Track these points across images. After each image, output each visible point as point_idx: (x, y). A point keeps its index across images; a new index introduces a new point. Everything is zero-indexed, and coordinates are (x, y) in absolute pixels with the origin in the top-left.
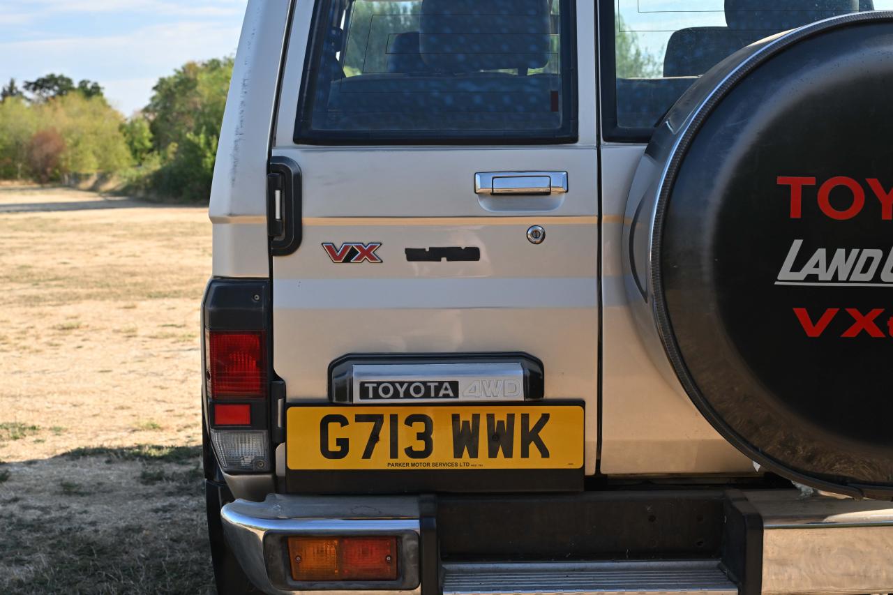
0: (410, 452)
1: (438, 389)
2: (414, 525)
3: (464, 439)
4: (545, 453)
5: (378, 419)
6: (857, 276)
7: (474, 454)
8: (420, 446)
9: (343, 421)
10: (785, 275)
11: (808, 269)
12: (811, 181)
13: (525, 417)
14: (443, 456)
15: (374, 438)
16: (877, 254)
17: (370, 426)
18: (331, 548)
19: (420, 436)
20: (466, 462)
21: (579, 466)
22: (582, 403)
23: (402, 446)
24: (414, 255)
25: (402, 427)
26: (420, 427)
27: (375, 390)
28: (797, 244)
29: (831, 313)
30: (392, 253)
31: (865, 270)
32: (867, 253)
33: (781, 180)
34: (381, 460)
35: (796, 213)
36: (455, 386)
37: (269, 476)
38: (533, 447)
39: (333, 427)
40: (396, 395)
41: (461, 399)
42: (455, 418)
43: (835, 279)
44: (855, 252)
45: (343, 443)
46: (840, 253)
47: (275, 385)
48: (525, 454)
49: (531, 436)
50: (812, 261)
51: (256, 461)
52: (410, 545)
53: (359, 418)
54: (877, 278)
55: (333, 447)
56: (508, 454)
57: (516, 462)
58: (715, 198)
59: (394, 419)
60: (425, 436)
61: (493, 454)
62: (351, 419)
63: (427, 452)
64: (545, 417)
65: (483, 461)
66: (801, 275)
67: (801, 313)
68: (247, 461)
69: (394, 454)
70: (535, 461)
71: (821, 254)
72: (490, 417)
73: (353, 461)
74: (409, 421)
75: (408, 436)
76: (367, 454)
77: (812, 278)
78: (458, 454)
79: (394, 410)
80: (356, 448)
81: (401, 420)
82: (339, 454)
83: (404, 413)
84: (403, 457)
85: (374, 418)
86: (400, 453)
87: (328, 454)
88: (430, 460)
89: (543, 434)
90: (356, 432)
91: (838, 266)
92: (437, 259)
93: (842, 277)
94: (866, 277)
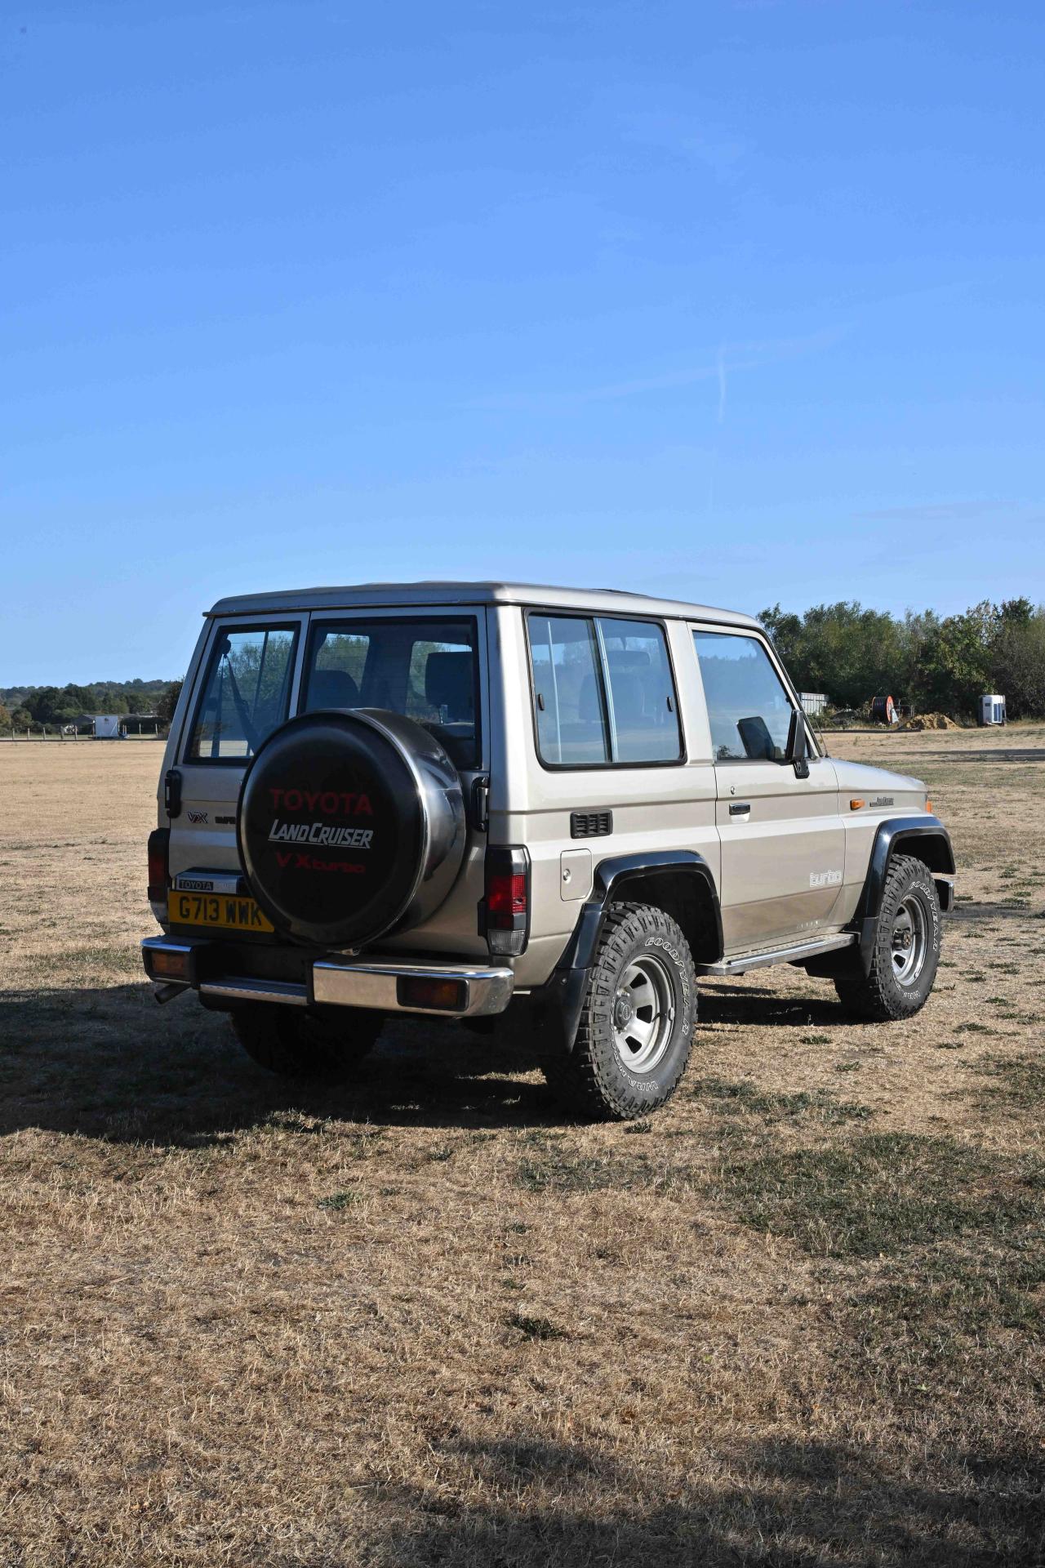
0: (210, 916)
2: (188, 949)
3: (231, 913)
4: (260, 924)
6: (299, 838)
7: (234, 921)
8: (214, 915)
9: (188, 900)
10: (272, 837)
11: (280, 834)
12: (282, 792)
13: (252, 904)
14: (222, 921)
15: (199, 909)
16: (307, 828)
17: (197, 903)
20: (231, 925)
23: (209, 914)
24: (219, 820)
25: (208, 905)
26: (214, 905)
28: (276, 821)
29: (289, 855)
30: (211, 818)
31: (302, 835)
32: (303, 827)
33: (271, 791)
34: (200, 921)
35: (276, 807)
36: (212, 884)
38: (256, 920)
39: (184, 903)
42: (227, 902)
43: (290, 839)
44: (298, 826)
45: (188, 910)
46: (293, 826)
47: (170, 880)
48: (253, 924)
49: (254, 915)
50: (281, 830)
53: (194, 899)
54: (307, 840)
55: (185, 913)
56: (246, 922)
57: (249, 927)
59: (205, 900)
60: (216, 910)
61: (241, 922)
62: (190, 899)
63: (217, 918)
65: (237, 925)
66: (277, 837)
67: (278, 855)
69: (205, 919)
70: (257, 928)
71: (285, 826)
72: (240, 903)
73: (191, 921)
74: (211, 903)
75: (211, 908)
76: (196, 917)
78: (228, 921)
79: (207, 896)
80: (193, 911)
81: (208, 902)
82: (186, 916)
83: (209, 898)
84: (209, 921)
85: (199, 900)
86: (208, 917)
87: (182, 916)
88: (217, 922)
89: (259, 914)
90: (192, 906)
91: (293, 834)
92: (226, 823)
93: (294, 838)
94: (304, 838)
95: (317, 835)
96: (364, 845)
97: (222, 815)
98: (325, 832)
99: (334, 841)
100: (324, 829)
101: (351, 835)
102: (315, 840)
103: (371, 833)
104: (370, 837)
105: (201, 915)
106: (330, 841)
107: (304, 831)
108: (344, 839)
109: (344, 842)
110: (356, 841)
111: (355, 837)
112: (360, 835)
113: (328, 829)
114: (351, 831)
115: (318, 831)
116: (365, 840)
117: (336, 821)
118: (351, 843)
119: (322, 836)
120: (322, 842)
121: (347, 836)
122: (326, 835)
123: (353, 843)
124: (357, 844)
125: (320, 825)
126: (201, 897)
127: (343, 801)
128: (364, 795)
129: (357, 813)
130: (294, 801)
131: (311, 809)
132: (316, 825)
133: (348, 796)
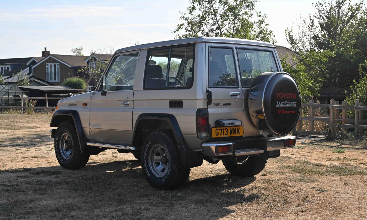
0: (225, 134)
2: (232, 144)
3: (231, 132)
4: (239, 134)
7: (232, 134)
9: (218, 130)
10: (277, 106)
11: (279, 105)
12: (279, 93)
13: (237, 128)
14: (229, 135)
15: (221, 132)
17: (221, 130)
18: (221, 148)
20: (231, 135)
21: (243, 135)
22: (243, 126)
23: (224, 133)
24: (224, 105)
26: (226, 130)
28: (278, 101)
29: (281, 110)
30: (221, 105)
33: (276, 93)
34: (222, 136)
36: (234, 123)
37: (206, 140)
38: (238, 133)
39: (217, 131)
41: (235, 125)
42: (230, 129)
43: (281, 106)
45: (218, 133)
46: (281, 102)
47: (209, 125)
48: (237, 134)
49: (238, 131)
51: (205, 137)
52: (232, 146)
53: (220, 129)
55: (217, 134)
56: (236, 134)
58: (271, 95)
59: (224, 129)
60: (227, 132)
61: (234, 134)
63: (227, 134)
64: (239, 128)
65: (233, 135)
66: (278, 105)
67: (278, 110)
68: (203, 137)
69: (224, 135)
70: (238, 135)
72: (234, 128)
73: (219, 136)
74: (225, 130)
76: (221, 135)
77: (279, 106)
78: (230, 134)
82: (218, 135)
83: (225, 128)
84: (225, 135)
85: (221, 129)
86: (224, 134)
87: (216, 135)
88: (227, 135)
89: (239, 131)
90: (219, 131)
91: (280, 104)
92: (226, 105)
94: (283, 106)
97: (225, 103)
101: (292, 104)
102: (285, 105)
103: (296, 103)
106: (288, 106)
108: (291, 105)
109: (291, 106)
110: (294, 105)
111: (293, 104)
112: (294, 104)
114: (292, 103)
115: (286, 103)
116: (295, 105)
117: (289, 101)
118: (293, 106)
119: (287, 104)
126: (223, 128)
127: (290, 95)
128: (294, 94)
129: (293, 98)
130: (281, 96)
131: (285, 98)
132: (286, 102)
133: (292, 94)
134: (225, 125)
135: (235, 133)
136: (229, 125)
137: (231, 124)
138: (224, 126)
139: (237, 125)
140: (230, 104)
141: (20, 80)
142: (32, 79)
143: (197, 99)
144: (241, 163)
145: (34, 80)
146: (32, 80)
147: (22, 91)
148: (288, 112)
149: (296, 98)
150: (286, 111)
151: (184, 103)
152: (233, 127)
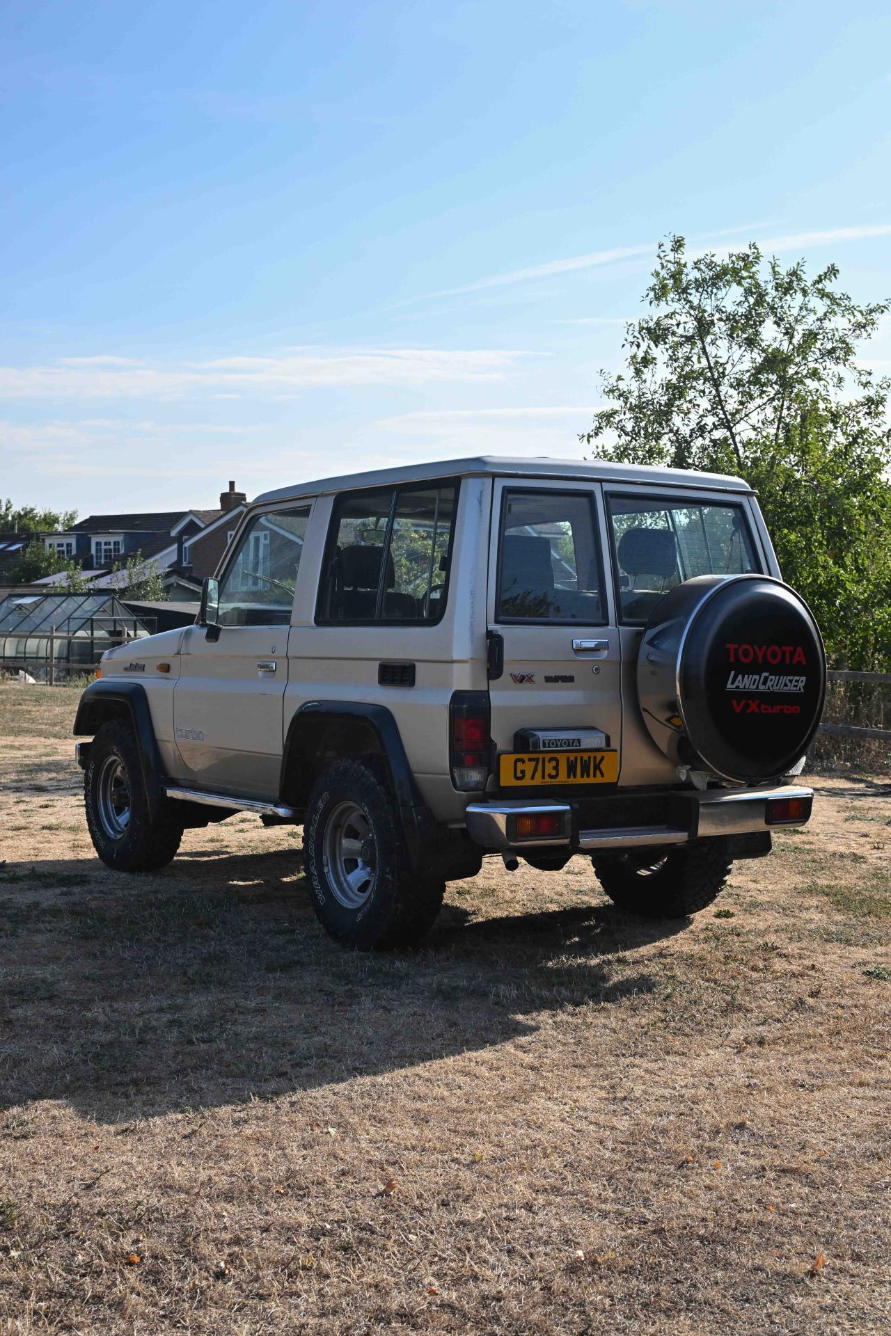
0: (550, 776)
1: (573, 743)
2: (568, 807)
3: (571, 769)
4: (602, 775)
5: (537, 760)
6: (751, 687)
7: (575, 777)
8: (554, 773)
9: (523, 761)
10: (730, 686)
11: (736, 684)
12: (737, 646)
13: (595, 758)
14: (563, 778)
15: (536, 770)
16: (757, 677)
17: (533, 763)
18: (528, 822)
19: (554, 768)
20: (572, 780)
21: (615, 781)
22: (616, 751)
23: (547, 773)
25: (547, 763)
26: (554, 763)
27: (549, 744)
28: (733, 673)
29: (744, 701)
30: (539, 679)
31: (754, 684)
32: (754, 677)
33: (728, 646)
34: (538, 781)
35: (732, 660)
36: (579, 741)
37: (481, 792)
38: (598, 772)
39: (519, 764)
40: (557, 746)
42: (568, 758)
43: (745, 688)
44: (751, 676)
45: (523, 772)
46: (746, 676)
47: (491, 744)
48: (595, 776)
49: (597, 767)
50: (737, 681)
51: (477, 783)
52: (568, 817)
53: (530, 760)
54: (757, 688)
55: (519, 775)
56: (588, 776)
57: (591, 780)
58: (706, 652)
59: (544, 759)
60: (556, 768)
61: (582, 776)
62: (526, 760)
63: (556, 777)
64: (603, 758)
65: (579, 780)
66: (734, 686)
67: (734, 702)
68: (472, 785)
69: (543, 778)
70: (599, 779)
71: (740, 676)
72: (582, 758)
73: (527, 782)
74: (549, 761)
75: (549, 768)
76: (533, 778)
77: (738, 687)
78: (569, 777)
80: (528, 774)
81: (547, 760)
82: (521, 779)
83: (548, 756)
86: (547, 777)
87: (517, 778)
88: (557, 780)
89: (602, 766)
90: (529, 767)
91: (746, 683)
92: (557, 682)
93: (747, 687)
94: (755, 687)
95: (765, 683)
96: (800, 689)
97: (553, 674)
98: (771, 680)
99: (778, 688)
100: (770, 677)
101: (791, 681)
102: (763, 687)
103: (804, 679)
104: (803, 684)
105: (539, 774)
106: (775, 688)
107: (755, 680)
108: (786, 685)
109: (785, 688)
110: (795, 686)
111: (794, 683)
112: (797, 681)
113: (773, 677)
114: (791, 678)
115: (766, 678)
116: (801, 685)
117: (778, 671)
118: (791, 688)
119: (769, 683)
120: (769, 689)
121: (788, 683)
122: (772, 683)
123: (792, 688)
124: (795, 688)
125: (767, 674)
126: (540, 756)
127: (784, 653)
128: (799, 649)
129: (794, 662)
130: (746, 654)
131: (760, 661)
132: (765, 674)
133: (788, 649)
134: (544, 746)
135: (585, 771)
136: (561, 746)
137: (568, 742)
138: (542, 749)
139: (589, 746)
140: (570, 679)
141: (135, 581)
142: (173, 580)
143: (455, 658)
144: (649, 873)
145: (178, 584)
146: (172, 584)
147: (135, 618)
148: (772, 709)
149: (804, 663)
150: (762, 706)
151: (421, 672)
152: (579, 755)
